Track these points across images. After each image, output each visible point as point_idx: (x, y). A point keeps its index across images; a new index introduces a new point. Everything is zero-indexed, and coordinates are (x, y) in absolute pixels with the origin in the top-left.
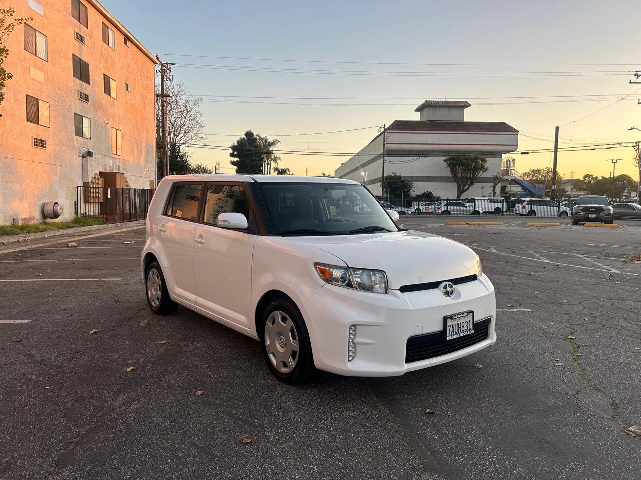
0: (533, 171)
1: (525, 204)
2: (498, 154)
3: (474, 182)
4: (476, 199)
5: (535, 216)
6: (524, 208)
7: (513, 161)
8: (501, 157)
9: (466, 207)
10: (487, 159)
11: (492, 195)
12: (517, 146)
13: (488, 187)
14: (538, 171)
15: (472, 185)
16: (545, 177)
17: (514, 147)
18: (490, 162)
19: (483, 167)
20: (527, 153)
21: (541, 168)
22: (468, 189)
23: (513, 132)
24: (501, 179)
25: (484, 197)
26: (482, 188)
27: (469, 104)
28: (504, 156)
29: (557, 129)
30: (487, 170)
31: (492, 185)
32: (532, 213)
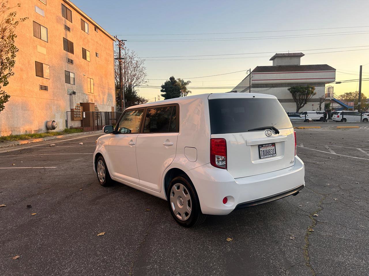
0: (347, 94)
1: (339, 114)
2: (322, 84)
3: (307, 102)
4: (308, 112)
5: (346, 122)
6: (338, 117)
7: (333, 88)
8: (325, 86)
9: (301, 117)
10: (315, 87)
11: (319, 109)
12: (335, 78)
13: (316, 105)
14: (350, 93)
15: (306, 103)
16: (355, 97)
17: (332, 79)
18: (317, 89)
19: (312, 92)
20: (340, 83)
21: (352, 92)
22: (303, 106)
23: (333, 70)
24: (324, 99)
25: (314, 110)
26: (313, 105)
27: (303, 54)
28: (326, 85)
29: (361, 67)
30: (315, 94)
31: (319, 103)
32: (344, 120)
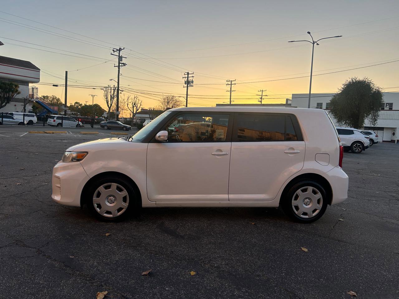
1: (55, 118)
2: (26, 83)
3: (10, 101)
4: (13, 113)
5: (62, 126)
6: (54, 121)
7: (37, 89)
8: (28, 86)
9: (14, 119)
10: (19, 86)
11: (23, 111)
12: (39, 79)
13: (20, 106)
15: (8, 102)
17: (37, 80)
18: (21, 88)
19: (17, 91)
20: (57, 86)
22: (5, 105)
23: (36, 69)
24: (30, 101)
25: (17, 112)
26: (15, 105)
27: (2, 43)
28: (31, 85)
29: (66, 72)
30: (19, 93)
31: (23, 104)
32: (60, 125)
